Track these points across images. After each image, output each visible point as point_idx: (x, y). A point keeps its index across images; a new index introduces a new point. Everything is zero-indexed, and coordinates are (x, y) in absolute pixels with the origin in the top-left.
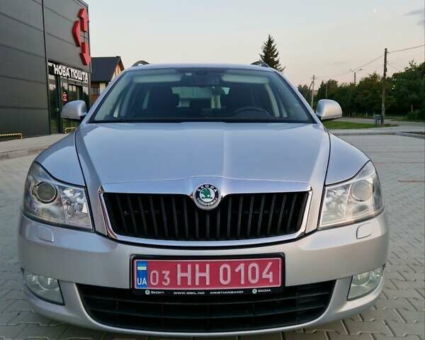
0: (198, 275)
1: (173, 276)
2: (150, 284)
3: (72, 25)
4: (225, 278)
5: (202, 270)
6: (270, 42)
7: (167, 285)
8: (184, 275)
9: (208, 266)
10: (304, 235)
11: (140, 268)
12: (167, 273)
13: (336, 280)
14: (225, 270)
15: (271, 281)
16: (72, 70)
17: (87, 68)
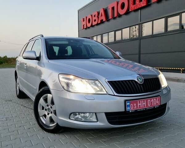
1: (137, 105)
4: (149, 104)
5: (144, 102)
7: (135, 108)
14: (149, 101)
15: (158, 103)
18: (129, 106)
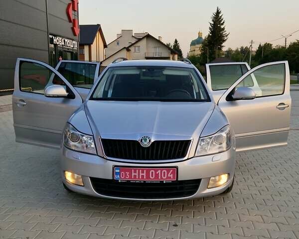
0: (141, 174)
1: (131, 175)
2: (121, 178)
3: (66, 6)
4: (152, 176)
5: (143, 172)
6: (218, 13)
7: (128, 178)
8: (135, 174)
9: (145, 171)
10: (188, 159)
11: (117, 171)
12: (128, 173)
13: (201, 179)
14: (152, 173)
15: (172, 178)
16: (66, 40)
17: (77, 38)
18: (119, 174)
